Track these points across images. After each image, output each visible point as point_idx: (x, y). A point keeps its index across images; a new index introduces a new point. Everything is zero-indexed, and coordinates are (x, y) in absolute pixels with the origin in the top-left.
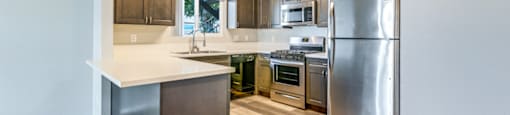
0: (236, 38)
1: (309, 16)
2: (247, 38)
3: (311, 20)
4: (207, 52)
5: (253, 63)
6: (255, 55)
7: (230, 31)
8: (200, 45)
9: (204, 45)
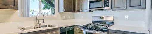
0: (64, 17)
1: (107, 4)
2: (69, 17)
3: (108, 6)
4: (46, 26)
5: (73, 31)
6: (74, 26)
7: (60, 13)
8: (41, 22)
9: (44, 22)
